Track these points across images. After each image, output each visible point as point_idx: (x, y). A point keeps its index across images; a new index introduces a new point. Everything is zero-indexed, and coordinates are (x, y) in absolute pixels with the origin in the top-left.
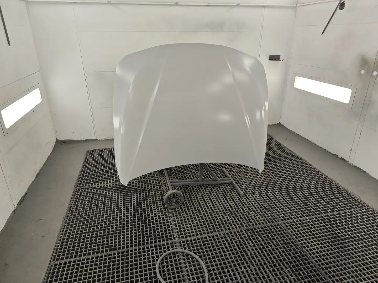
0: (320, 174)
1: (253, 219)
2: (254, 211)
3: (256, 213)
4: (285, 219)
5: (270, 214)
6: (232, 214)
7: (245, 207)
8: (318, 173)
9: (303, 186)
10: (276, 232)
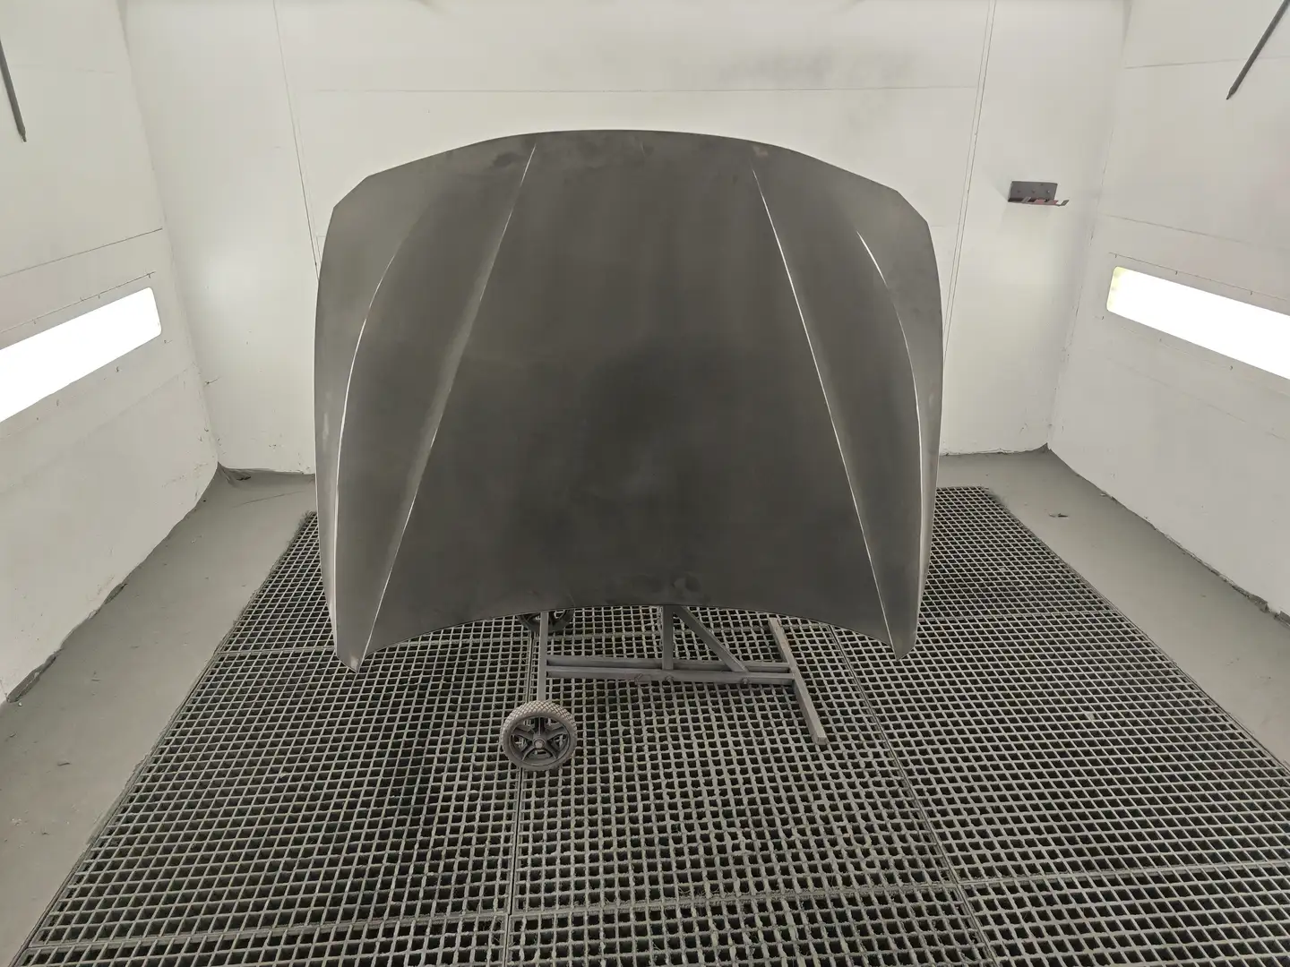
0: (1175, 680)
1: (838, 855)
2: (852, 819)
3: (857, 830)
4: (975, 873)
5: (916, 838)
6: (758, 824)
7: (817, 797)
8: (1167, 673)
9: (1089, 726)
10: (924, 926)
